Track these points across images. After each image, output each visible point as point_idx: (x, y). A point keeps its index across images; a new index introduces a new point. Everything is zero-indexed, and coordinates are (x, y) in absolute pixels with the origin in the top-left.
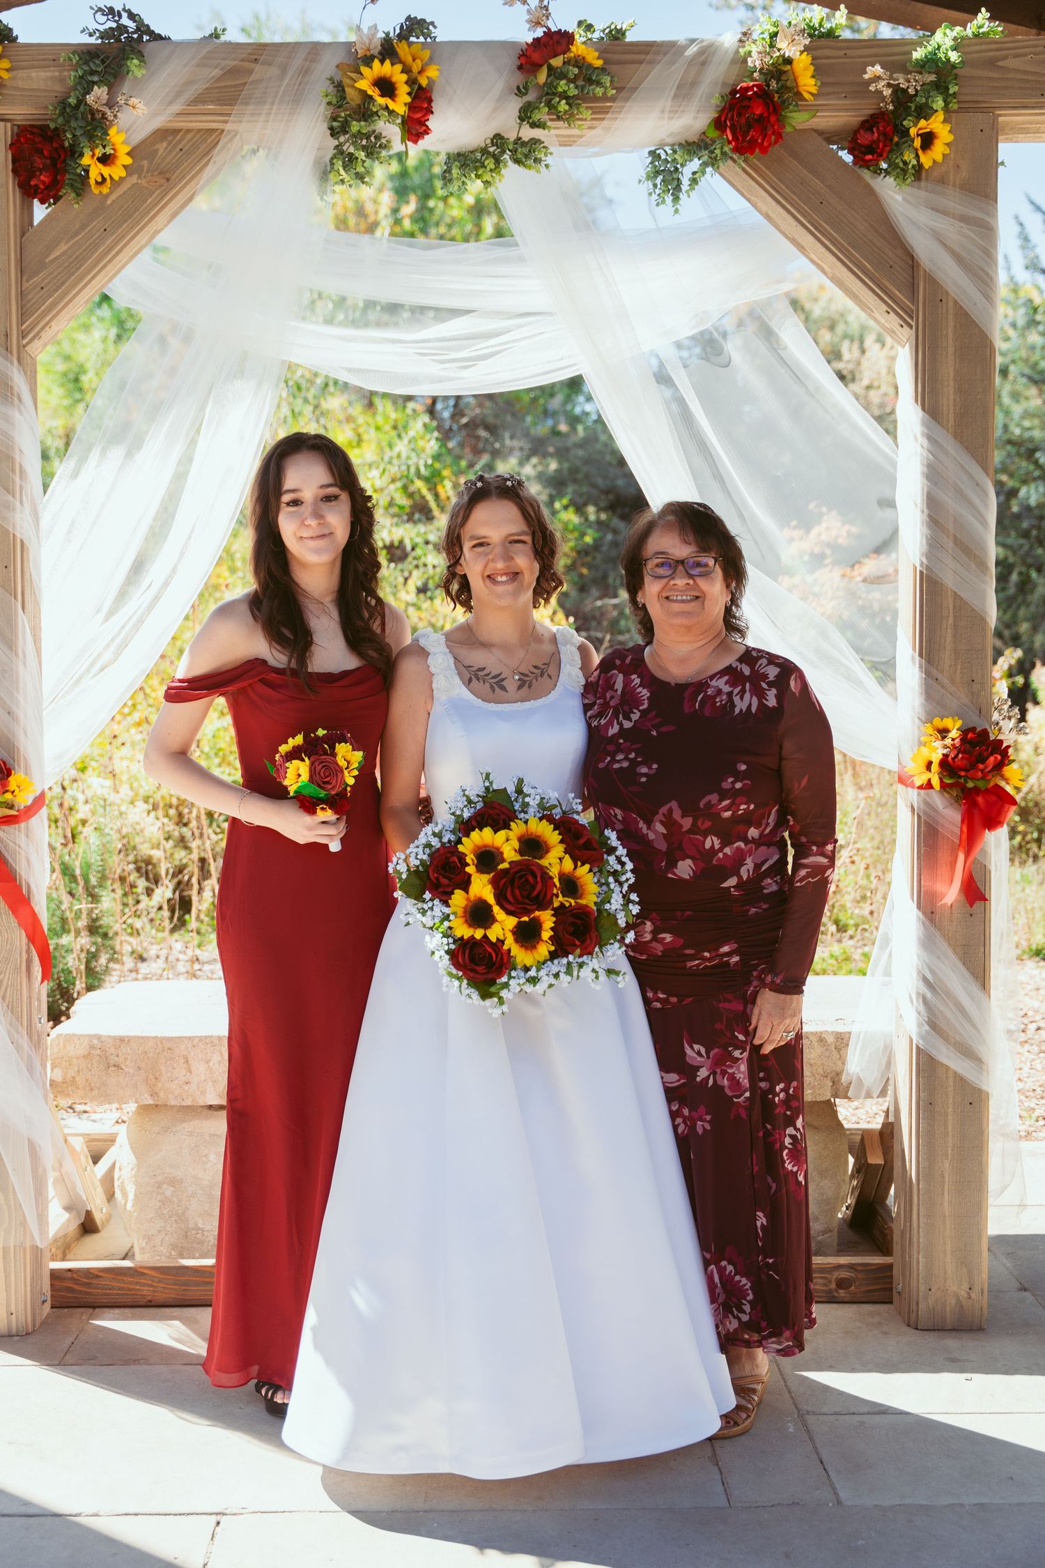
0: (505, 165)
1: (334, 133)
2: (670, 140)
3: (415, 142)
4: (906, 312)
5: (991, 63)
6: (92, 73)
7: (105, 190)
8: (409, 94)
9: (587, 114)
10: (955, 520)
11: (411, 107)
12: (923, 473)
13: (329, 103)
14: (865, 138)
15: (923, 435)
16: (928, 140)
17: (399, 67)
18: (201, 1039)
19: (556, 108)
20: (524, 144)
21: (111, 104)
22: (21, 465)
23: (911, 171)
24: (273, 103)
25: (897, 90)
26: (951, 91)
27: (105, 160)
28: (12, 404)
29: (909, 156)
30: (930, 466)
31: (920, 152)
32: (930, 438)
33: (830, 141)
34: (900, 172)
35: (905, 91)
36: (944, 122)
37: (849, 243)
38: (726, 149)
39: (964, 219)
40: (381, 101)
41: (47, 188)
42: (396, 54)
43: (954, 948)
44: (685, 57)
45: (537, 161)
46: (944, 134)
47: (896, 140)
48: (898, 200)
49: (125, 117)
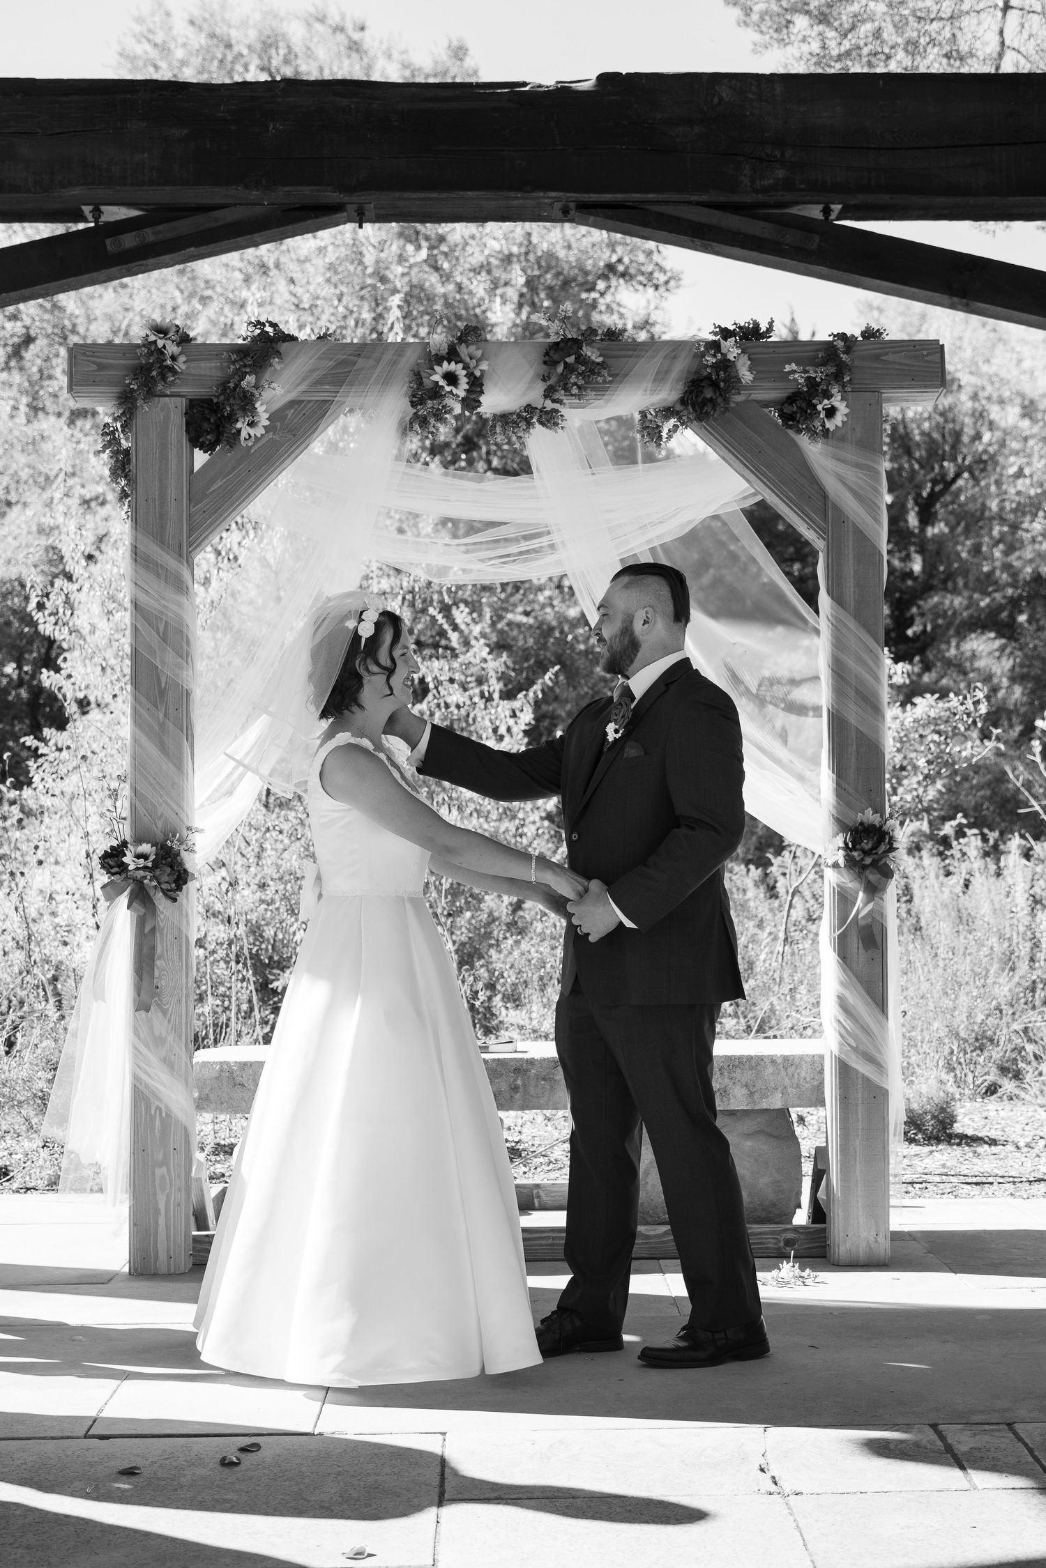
0: (533, 424)
1: (413, 404)
2: (654, 407)
3: (472, 413)
4: (820, 530)
5: (877, 358)
6: (245, 366)
7: (250, 444)
8: (468, 383)
9: (592, 395)
10: (856, 677)
11: (469, 391)
13: (411, 386)
14: (787, 409)
15: (832, 616)
16: (831, 412)
17: (461, 365)
19: (569, 391)
20: (547, 413)
21: (257, 387)
23: (821, 433)
24: (370, 385)
25: (809, 378)
26: (845, 380)
27: (251, 424)
29: (818, 424)
31: (826, 421)
32: (836, 618)
33: (765, 408)
34: (813, 434)
35: (814, 378)
36: (842, 400)
37: (779, 481)
38: (691, 415)
39: (857, 466)
40: (448, 389)
41: (210, 443)
42: (458, 355)
43: (861, 982)
44: (662, 354)
45: (556, 424)
46: (842, 408)
47: (808, 412)
48: (813, 450)
49: (267, 394)
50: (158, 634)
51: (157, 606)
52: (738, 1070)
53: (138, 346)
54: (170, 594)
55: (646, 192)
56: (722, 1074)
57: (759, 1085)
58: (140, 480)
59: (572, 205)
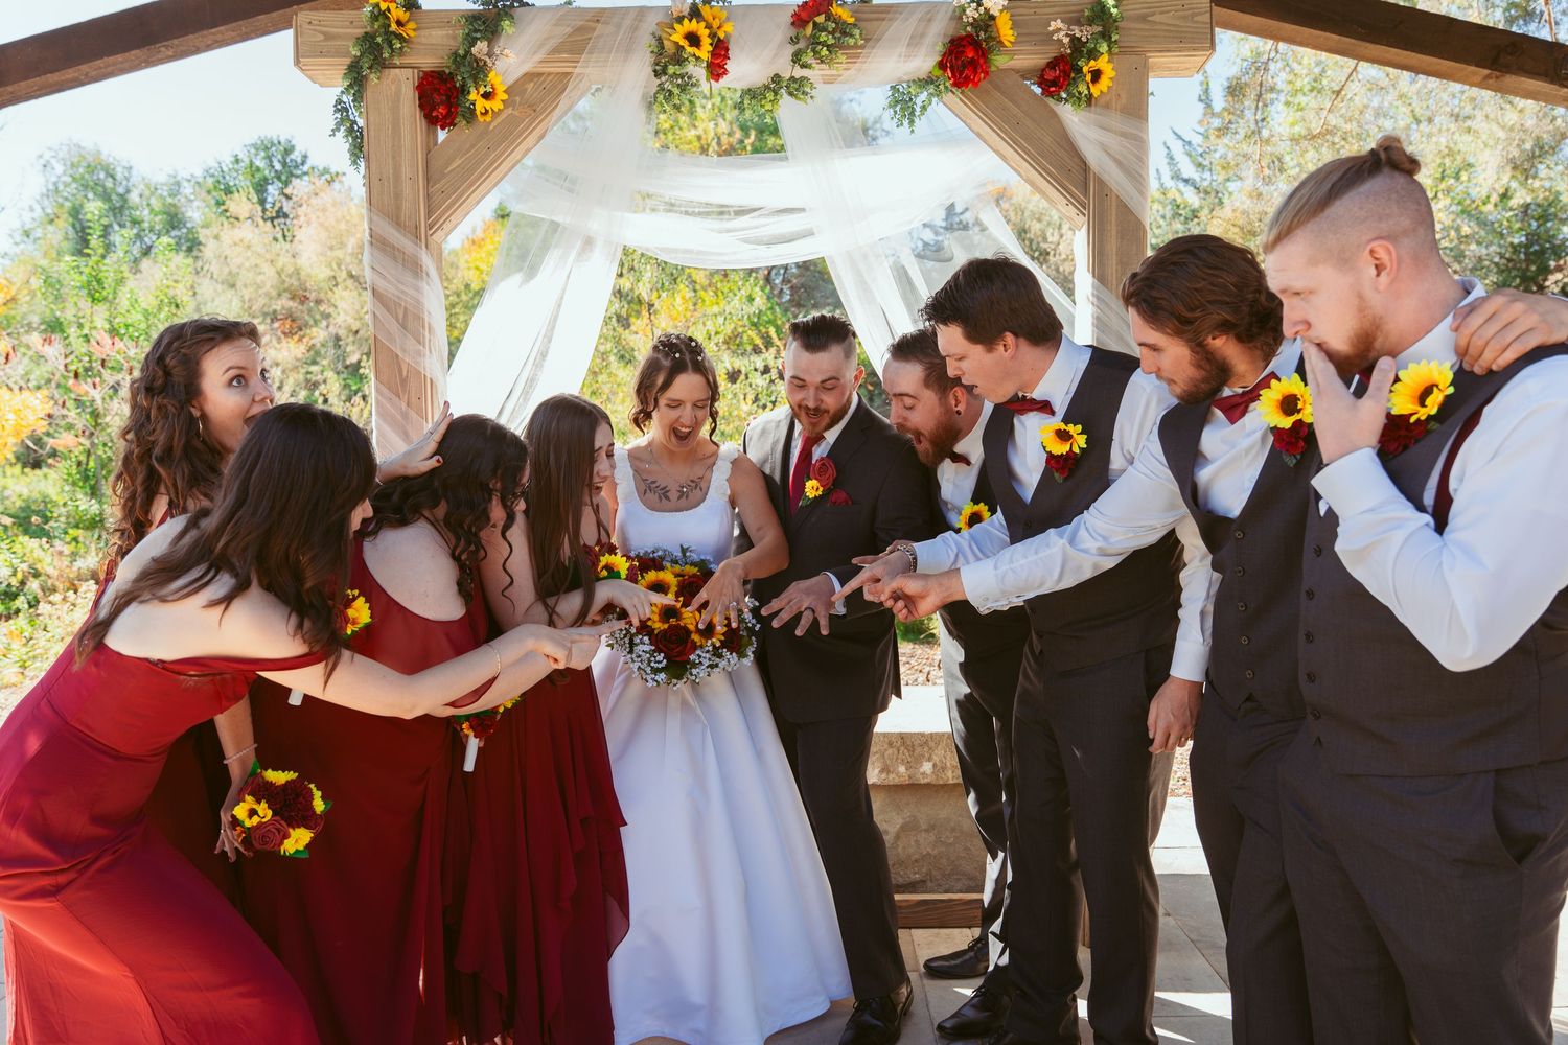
0: (781, 96)
1: (657, 74)
2: (906, 78)
3: (717, 81)
4: (1081, 204)
5: (1144, 18)
6: (476, 31)
7: (488, 118)
8: (711, 44)
9: (843, 59)
11: (714, 54)
12: (1093, 324)
13: (652, 52)
14: (1050, 75)
15: (1093, 295)
16: (1096, 75)
17: (703, 24)
19: (819, 53)
20: (795, 81)
21: (490, 54)
22: (429, 324)
23: (1084, 99)
24: (610, 53)
25: (1073, 39)
26: (1113, 39)
27: (487, 96)
28: (422, 278)
29: (1082, 88)
30: (1098, 318)
31: (1091, 85)
32: (1098, 298)
33: (1024, 78)
34: (1077, 99)
35: (1079, 39)
36: (1109, 61)
37: (1039, 154)
38: (947, 84)
39: (1124, 135)
40: (690, 50)
41: (445, 117)
42: (701, 15)
44: (917, 15)
45: (805, 93)
46: (1108, 71)
47: (1072, 76)
48: (1075, 119)
49: (501, 64)
50: (398, 321)
51: (396, 292)
54: (408, 278)
58: (373, 157)
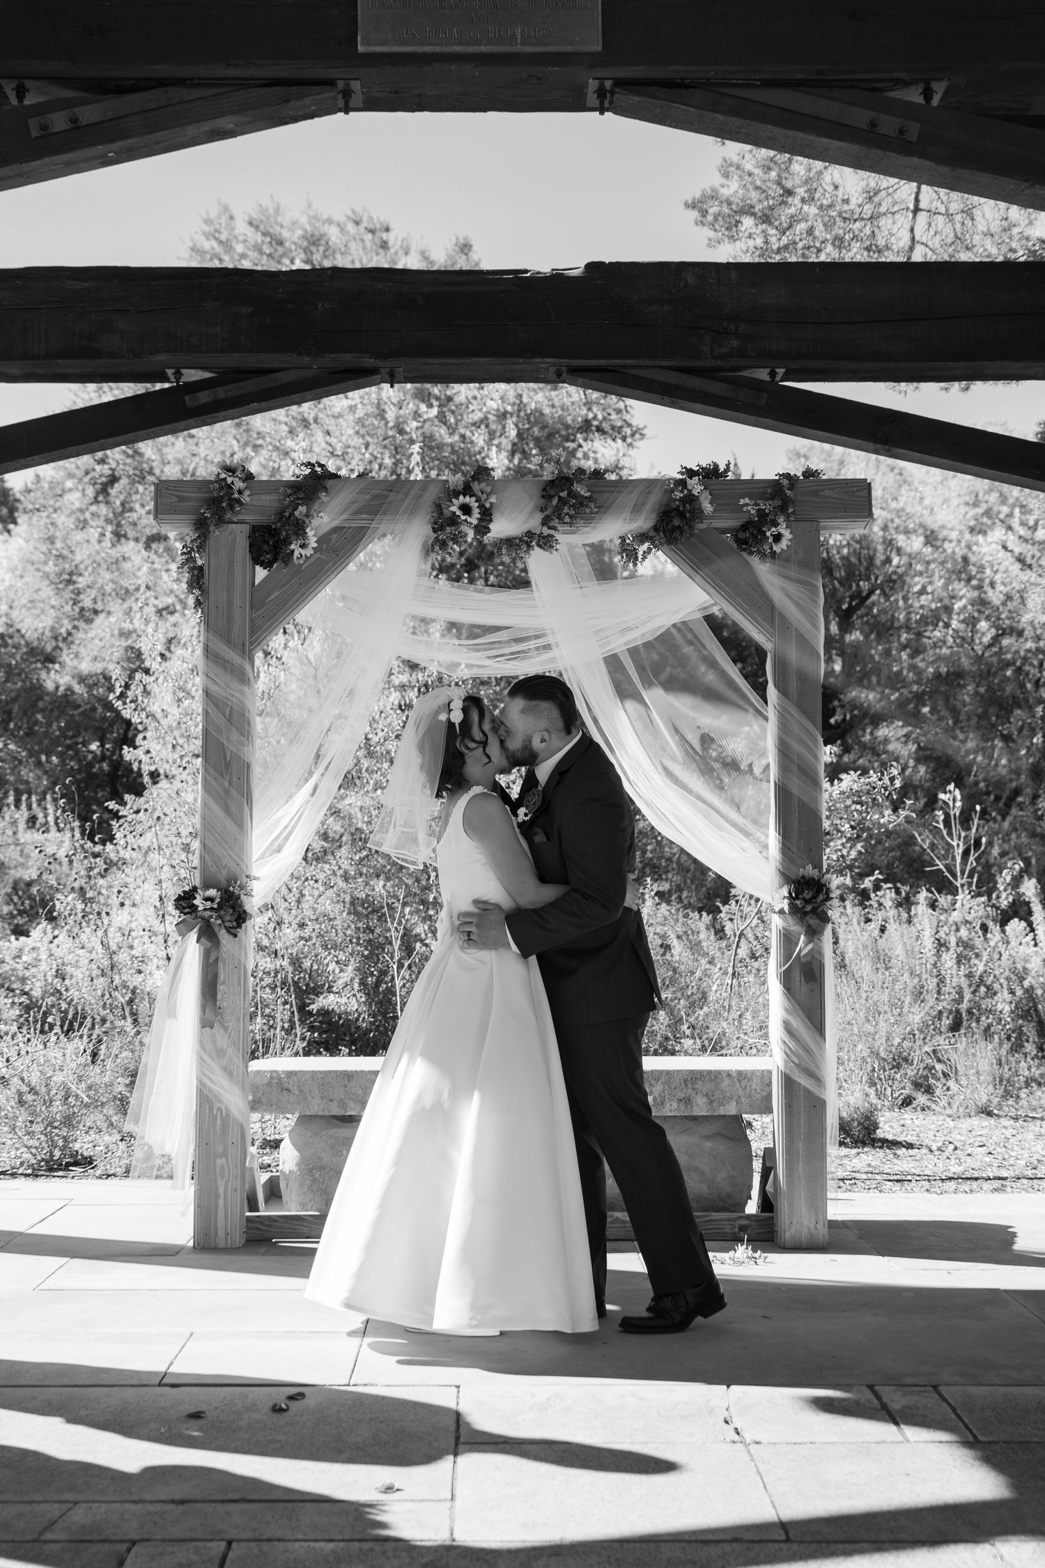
0: (533, 547)
1: (435, 530)
2: (631, 534)
3: (483, 537)
4: (768, 635)
5: (815, 493)
6: (298, 499)
7: (301, 562)
8: (480, 511)
9: (581, 523)
10: (798, 755)
11: (480, 519)
13: (433, 516)
14: (742, 536)
15: (778, 705)
16: (778, 538)
17: (474, 498)
18: (341, 1072)
19: (563, 520)
20: (544, 537)
21: (307, 515)
23: (770, 554)
24: (399, 514)
25: (759, 510)
26: (790, 512)
27: (303, 546)
28: (245, 683)
29: (766, 547)
31: (773, 545)
32: (782, 707)
34: (763, 556)
35: (764, 510)
36: (787, 528)
37: (735, 594)
38: (662, 540)
39: (800, 582)
40: (463, 518)
41: (266, 560)
42: (472, 490)
43: (802, 1010)
44: (638, 490)
45: (551, 547)
46: (787, 535)
47: (759, 537)
48: (763, 570)
49: (315, 522)
50: (225, 716)
51: (224, 694)
52: (700, 1082)
53: (211, 482)
54: (235, 684)
55: (626, 359)
56: (686, 1085)
57: (718, 1094)
58: (211, 591)
59: (564, 369)
